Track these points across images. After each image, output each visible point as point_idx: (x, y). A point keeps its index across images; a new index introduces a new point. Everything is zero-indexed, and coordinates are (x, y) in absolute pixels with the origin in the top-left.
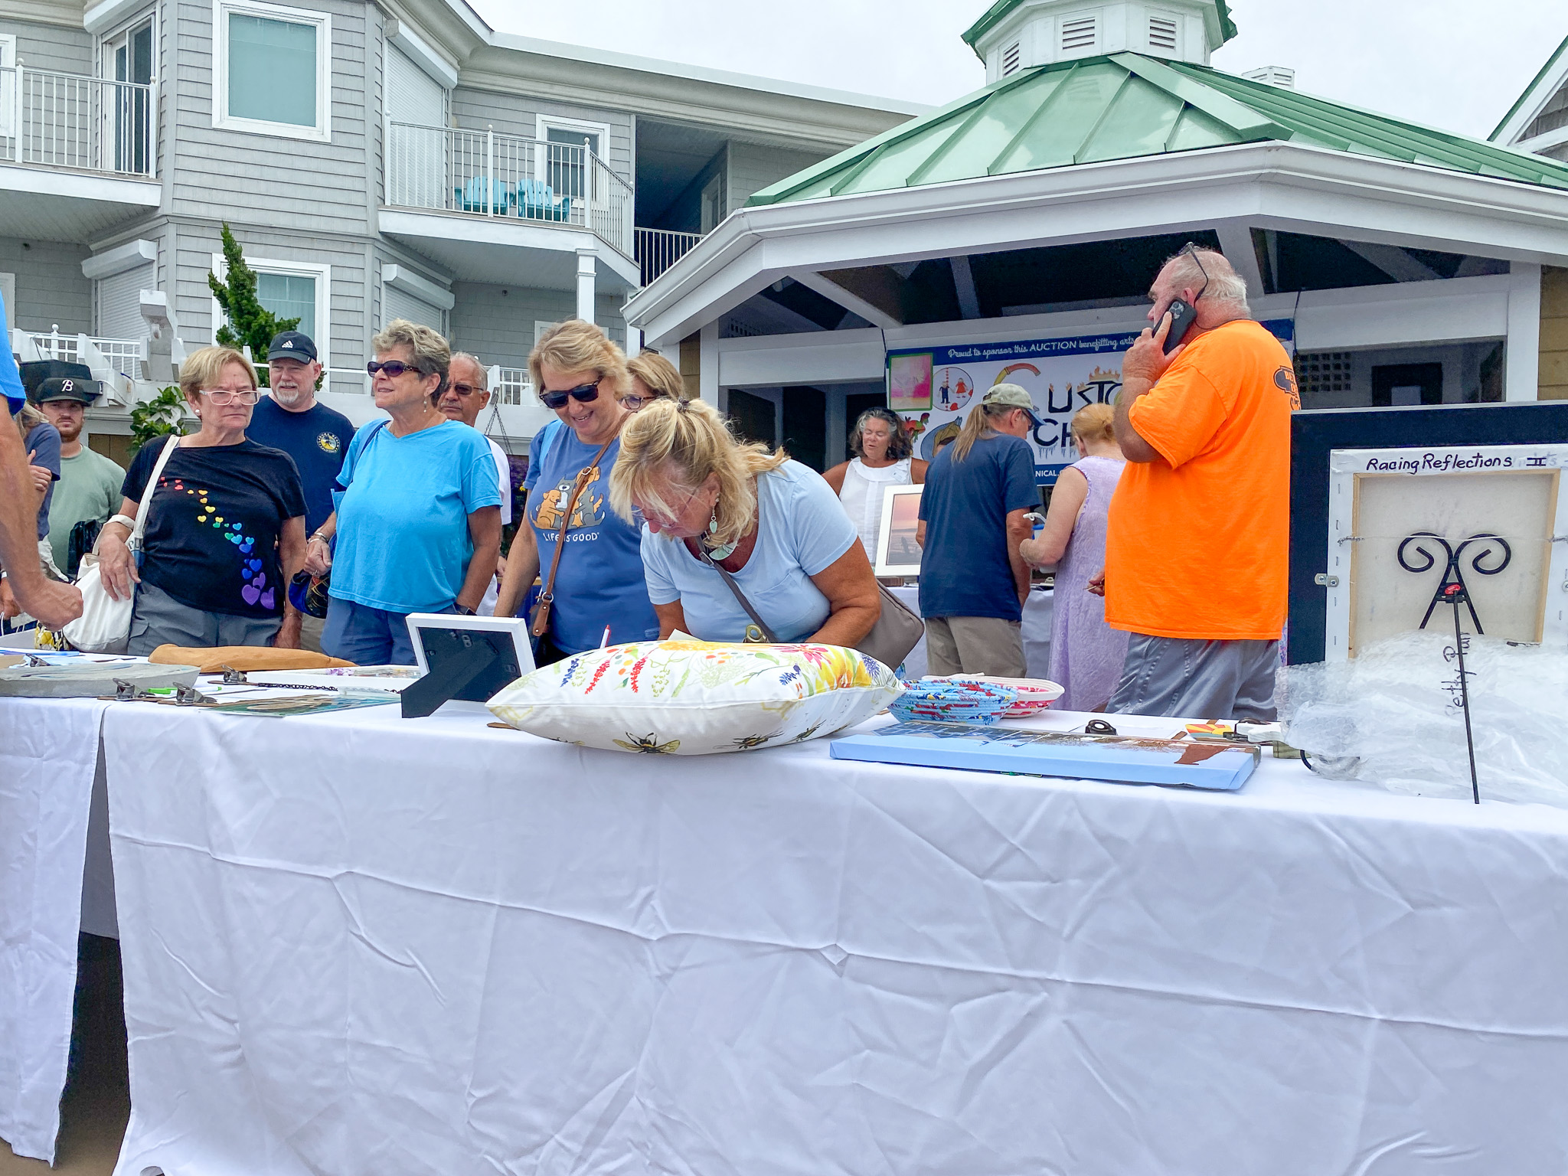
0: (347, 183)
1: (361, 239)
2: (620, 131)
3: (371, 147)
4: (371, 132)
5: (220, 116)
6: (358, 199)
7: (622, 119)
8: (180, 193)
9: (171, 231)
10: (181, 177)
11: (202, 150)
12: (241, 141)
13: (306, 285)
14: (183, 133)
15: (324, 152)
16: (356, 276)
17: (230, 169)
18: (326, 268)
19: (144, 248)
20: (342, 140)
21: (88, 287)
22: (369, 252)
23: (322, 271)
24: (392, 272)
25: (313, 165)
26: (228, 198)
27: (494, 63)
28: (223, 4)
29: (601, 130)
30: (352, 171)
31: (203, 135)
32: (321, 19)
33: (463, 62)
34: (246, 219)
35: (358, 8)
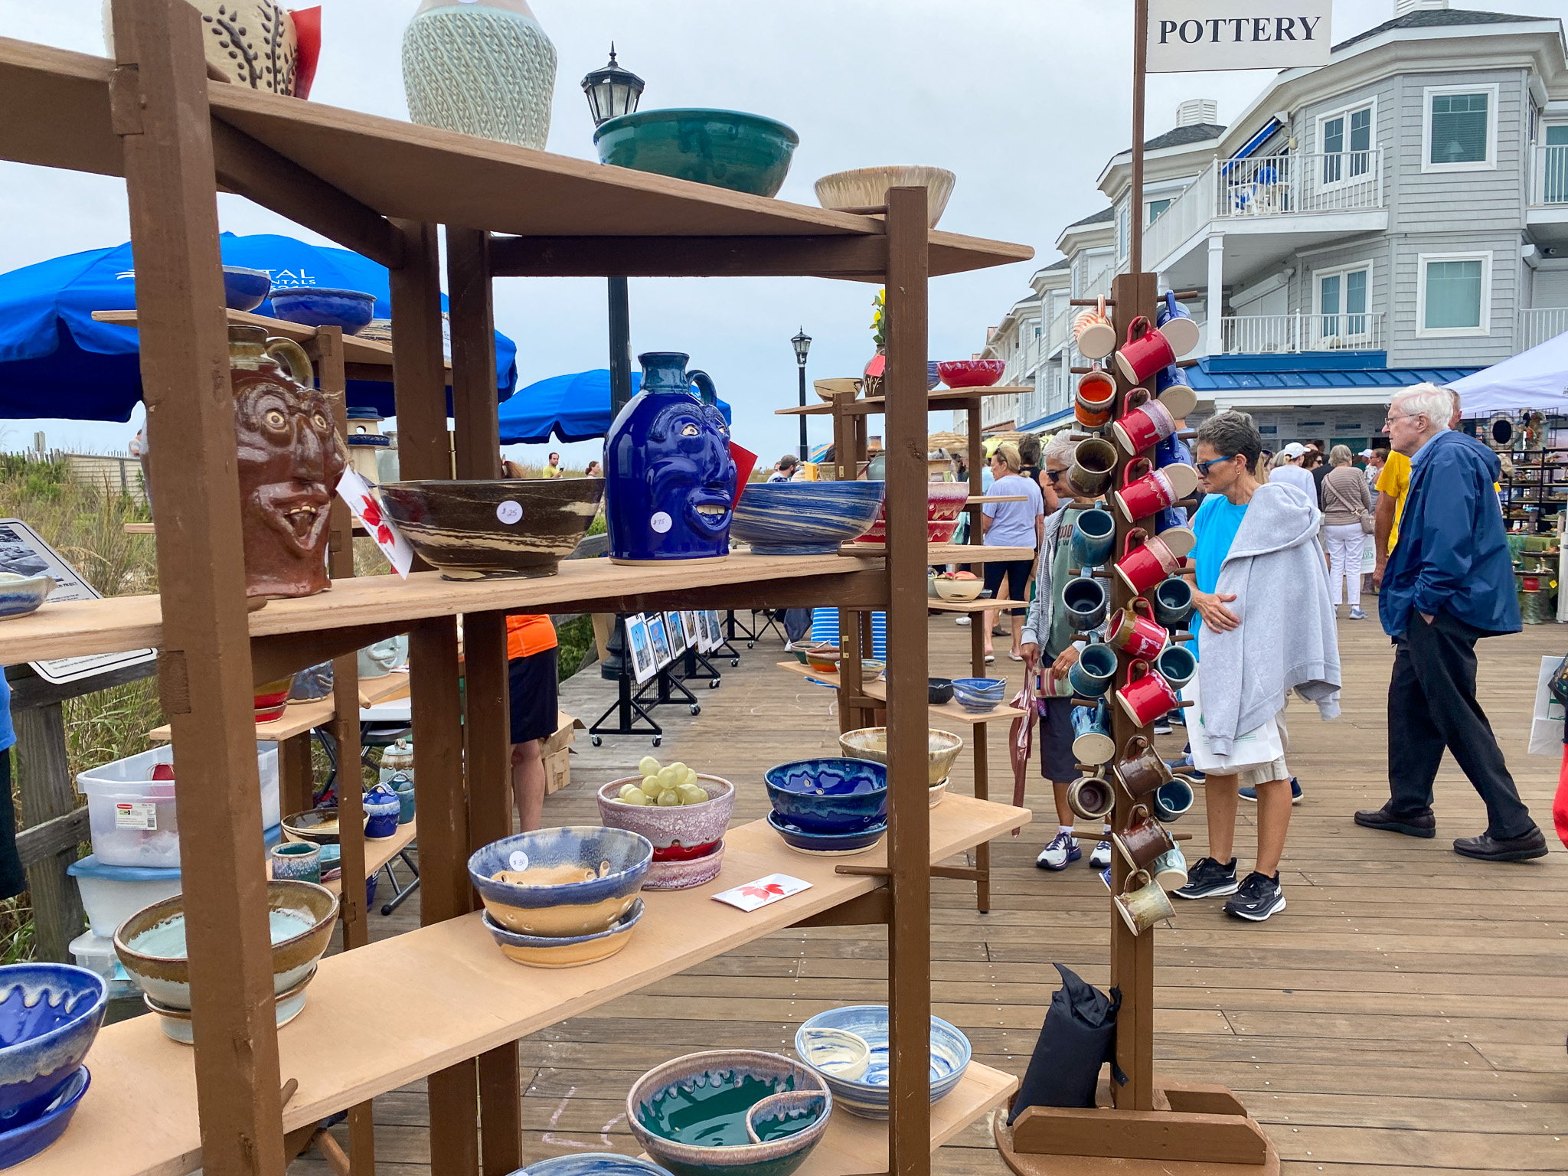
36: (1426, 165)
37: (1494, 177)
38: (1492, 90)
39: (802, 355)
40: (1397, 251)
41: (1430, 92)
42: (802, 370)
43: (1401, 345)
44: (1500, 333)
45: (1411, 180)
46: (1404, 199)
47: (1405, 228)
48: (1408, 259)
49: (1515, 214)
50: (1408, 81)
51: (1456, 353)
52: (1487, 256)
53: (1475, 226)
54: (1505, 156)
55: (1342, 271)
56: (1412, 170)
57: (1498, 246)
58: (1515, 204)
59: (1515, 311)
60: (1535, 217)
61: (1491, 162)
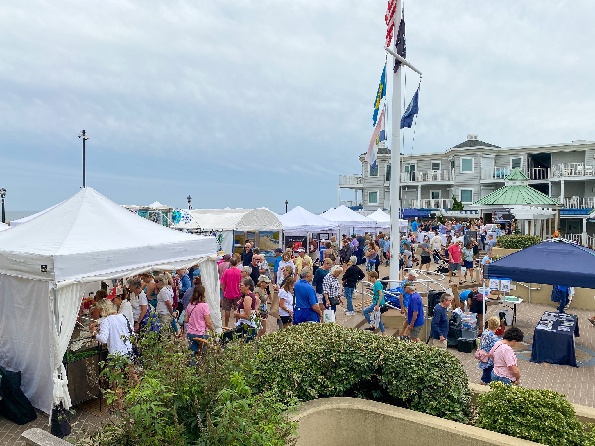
0: (476, 177)
1: (478, 184)
2: (524, 157)
3: (479, 172)
4: (479, 170)
5: (461, 172)
6: (477, 179)
7: (525, 155)
8: (456, 182)
9: (455, 186)
10: (456, 180)
11: (459, 176)
12: (463, 174)
13: (471, 191)
15: (473, 174)
16: (477, 189)
17: (461, 178)
19: (452, 188)
20: (475, 172)
21: (449, 191)
22: (478, 186)
23: (472, 189)
24: (482, 187)
25: (471, 176)
26: (462, 182)
27: (502, 152)
28: (461, 158)
29: (521, 157)
30: (476, 176)
31: (458, 175)
32: (473, 158)
33: (497, 153)
34: (463, 184)
35: (477, 155)
36: (369, 176)
37: (378, 178)
38: (378, 164)
39: (287, 205)
40: (364, 190)
42: (286, 207)
43: (365, 206)
44: (380, 204)
45: (366, 179)
47: (365, 187)
48: (366, 192)
49: (381, 184)
50: (365, 162)
51: (374, 208)
52: (378, 192)
53: (375, 187)
54: (381, 175)
56: (367, 177)
57: (379, 190)
59: (382, 201)
60: (385, 185)
61: (378, 176)
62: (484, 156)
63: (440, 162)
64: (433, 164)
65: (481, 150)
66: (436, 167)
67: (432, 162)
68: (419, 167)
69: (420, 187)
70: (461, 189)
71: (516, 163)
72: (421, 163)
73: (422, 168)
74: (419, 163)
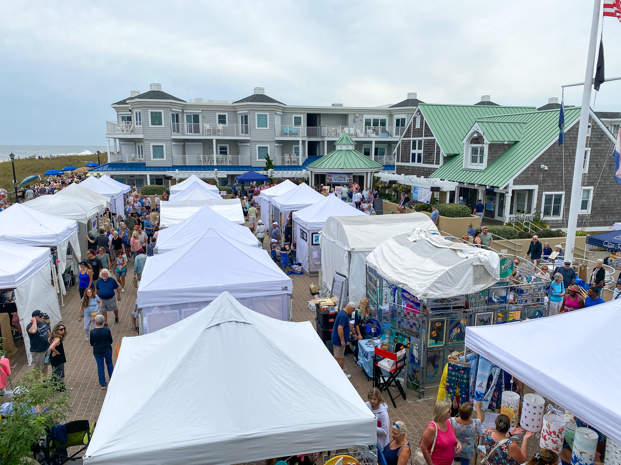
0: (271, 134)
1: (273, 141)
2: (304, 116)
3: (274, 129)
4: (274, 127)
5: (257, 128)
6: (272, 136)
7: (305, 114)
8: (252, 137)
9: (252, 142)
11: (255, 132)
12: (259, 130)
13: (267, 148)
14: (253, 130)
15: (268, 131)
16: (272, 146)
17: (258, 134)
18: (269, 145)
19: (248, 144)
20: (270, 129)
22: (274, 143)
24: (276, 145)
26: (258, 138)
27: (286, 109)
28: (256, 113)
29: (302, 116)
30: (272, 132)
31: (255, 130)
32: (268, 114)
33: (282, 110)
34: (260, 140)
35: (272, 112)
36: (150, 125)
37: (164, 129)
38: (162, 111)
40: (146, 142)
41: (150, 111)
43: (148, 162)
44: (168, 160)
45: (147, 128)
46: (146, 132)
47: (147, 138)
48: (148, 144)
50: (145, 108)
51: (160, 164)
52: (164, 145)
53: (160, 139)
54: (166, 125)
55: (140, 144)
56: (147, 126)
57: (166, 143)
58: (168, 135)
59: (171, 156)
60: (173, 137)
61: (163, 126)
62: (277, 113)
63: (226, 114)
64: (219, 116)
65: (276, 107)
66: (222, 119)
67: (217, 114)
68: (204, 118)
69: (214, 141)
70: (257, 146)
71: (298, 122)
72: (205, 113)
73: (206, 119)
74: (203, 113)
